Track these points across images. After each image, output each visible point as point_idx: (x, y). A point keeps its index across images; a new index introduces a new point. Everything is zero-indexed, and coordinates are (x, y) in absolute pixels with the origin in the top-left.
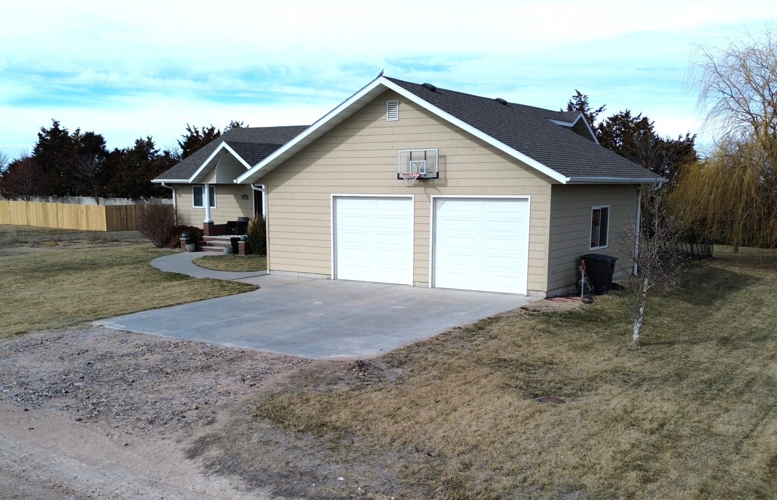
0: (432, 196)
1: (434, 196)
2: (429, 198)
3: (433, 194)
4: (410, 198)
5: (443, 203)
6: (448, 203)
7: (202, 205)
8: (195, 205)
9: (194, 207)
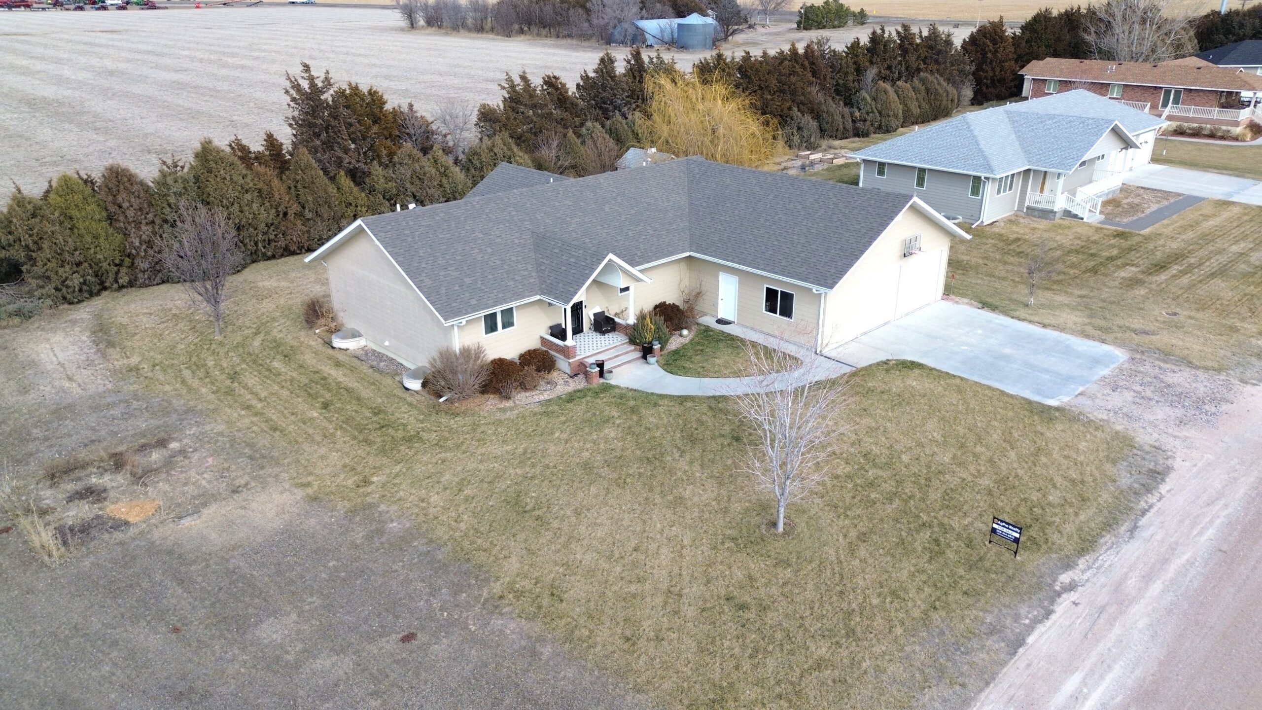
7: (497, 331)
8: (486, 334)
9: (485, 336)
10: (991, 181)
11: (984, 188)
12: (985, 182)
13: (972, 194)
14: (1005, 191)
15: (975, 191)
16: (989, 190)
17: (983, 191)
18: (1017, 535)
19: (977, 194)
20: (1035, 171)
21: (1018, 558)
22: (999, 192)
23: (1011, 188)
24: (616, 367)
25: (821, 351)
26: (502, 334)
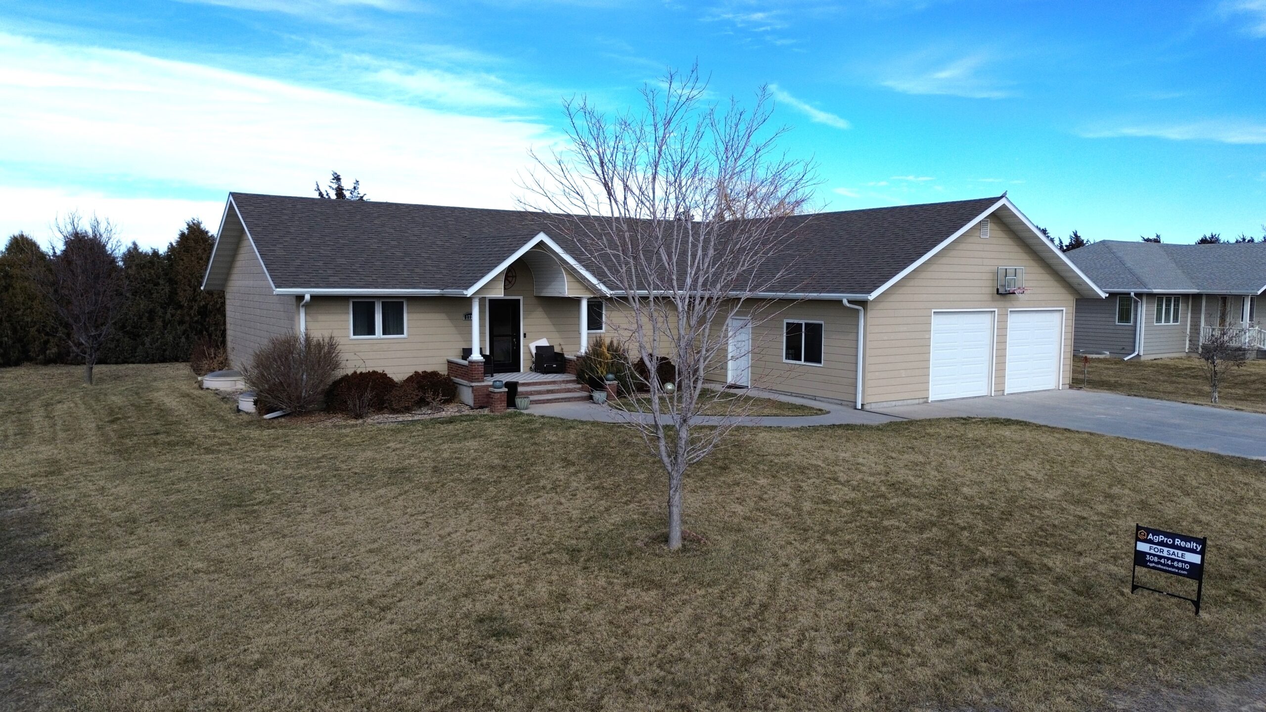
2: (1008, 311)
3: (1010, 308)
4: (993, 312)
7: (374, 334)
8: (354, 334)
9: (352, 337)
10: (1144, 299)
11: (1136, 311)
12: (1136, 302)
13: (1121, 319)
14: (1167, 320)
15: (1125, 316)
16: (1144, 313)
17: (1136, 315)
18: (1196, 559)
19: (1128, 320)
20: (1209, 296)
21: (1204, 615)
22: (1159, 319)
23: (1176, 319)
24: (544, 403)
25: (862, 405)
26: (382, 341)
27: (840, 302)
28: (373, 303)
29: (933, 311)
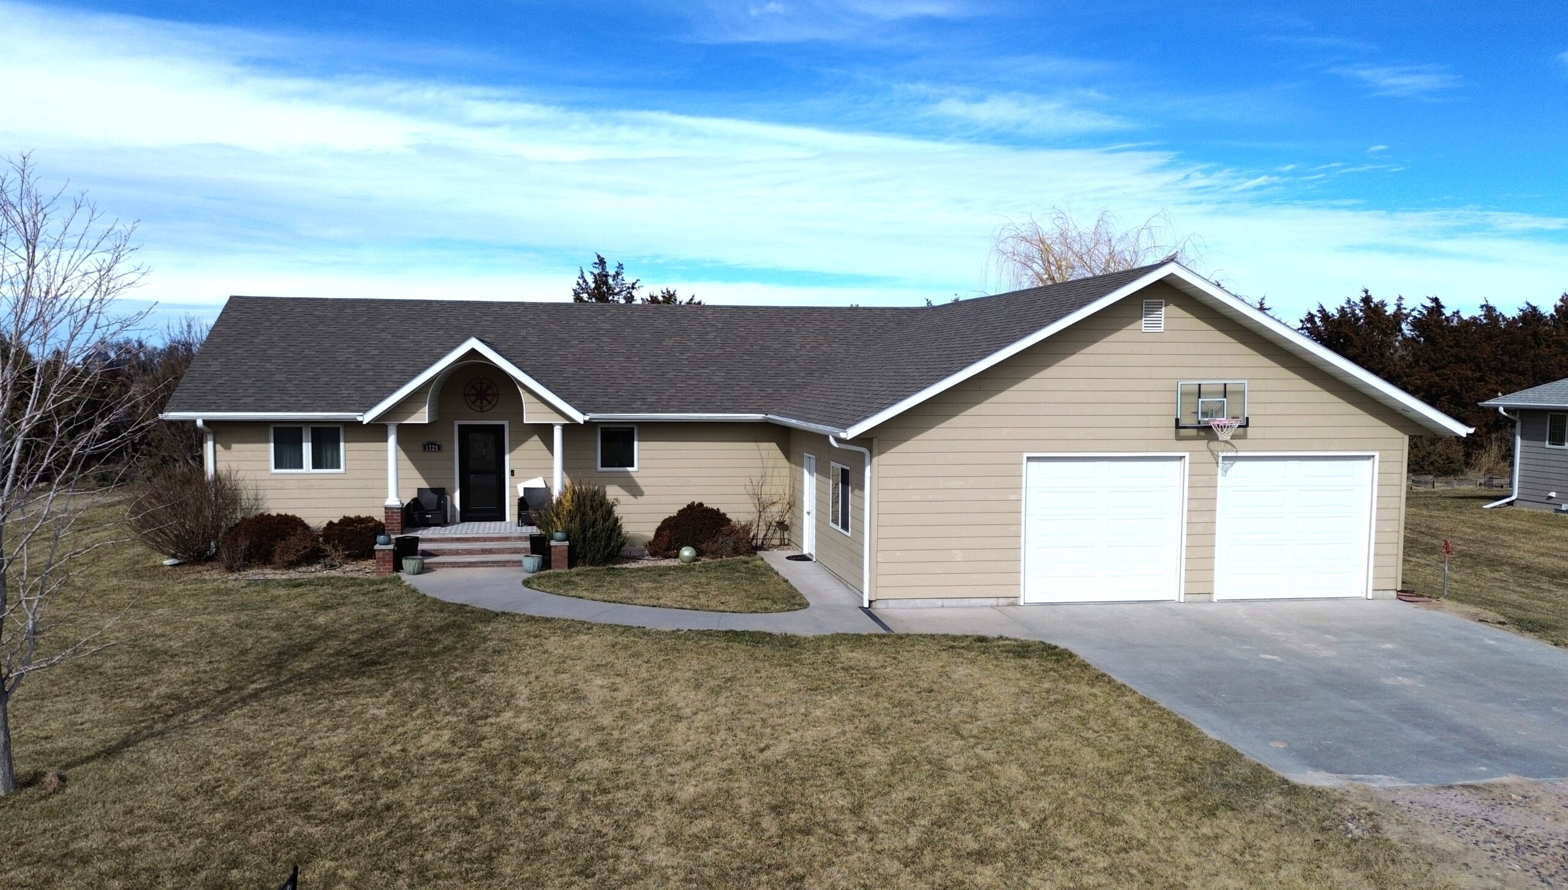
0: (1221, 454)
1: (1225, 454)
2: (1216, 457)
3: (1222, 451)
4: (1181, 458)
5: (1232, 465)
6: (1238, 465)
7: (301, 467)
8: (276, 467)
9: (273, 470)
24: (465, 567)
25: (870, 602)
26: (311, 477)
27: (826, 438)
28: (301, 429)
29: (1026, 455)
